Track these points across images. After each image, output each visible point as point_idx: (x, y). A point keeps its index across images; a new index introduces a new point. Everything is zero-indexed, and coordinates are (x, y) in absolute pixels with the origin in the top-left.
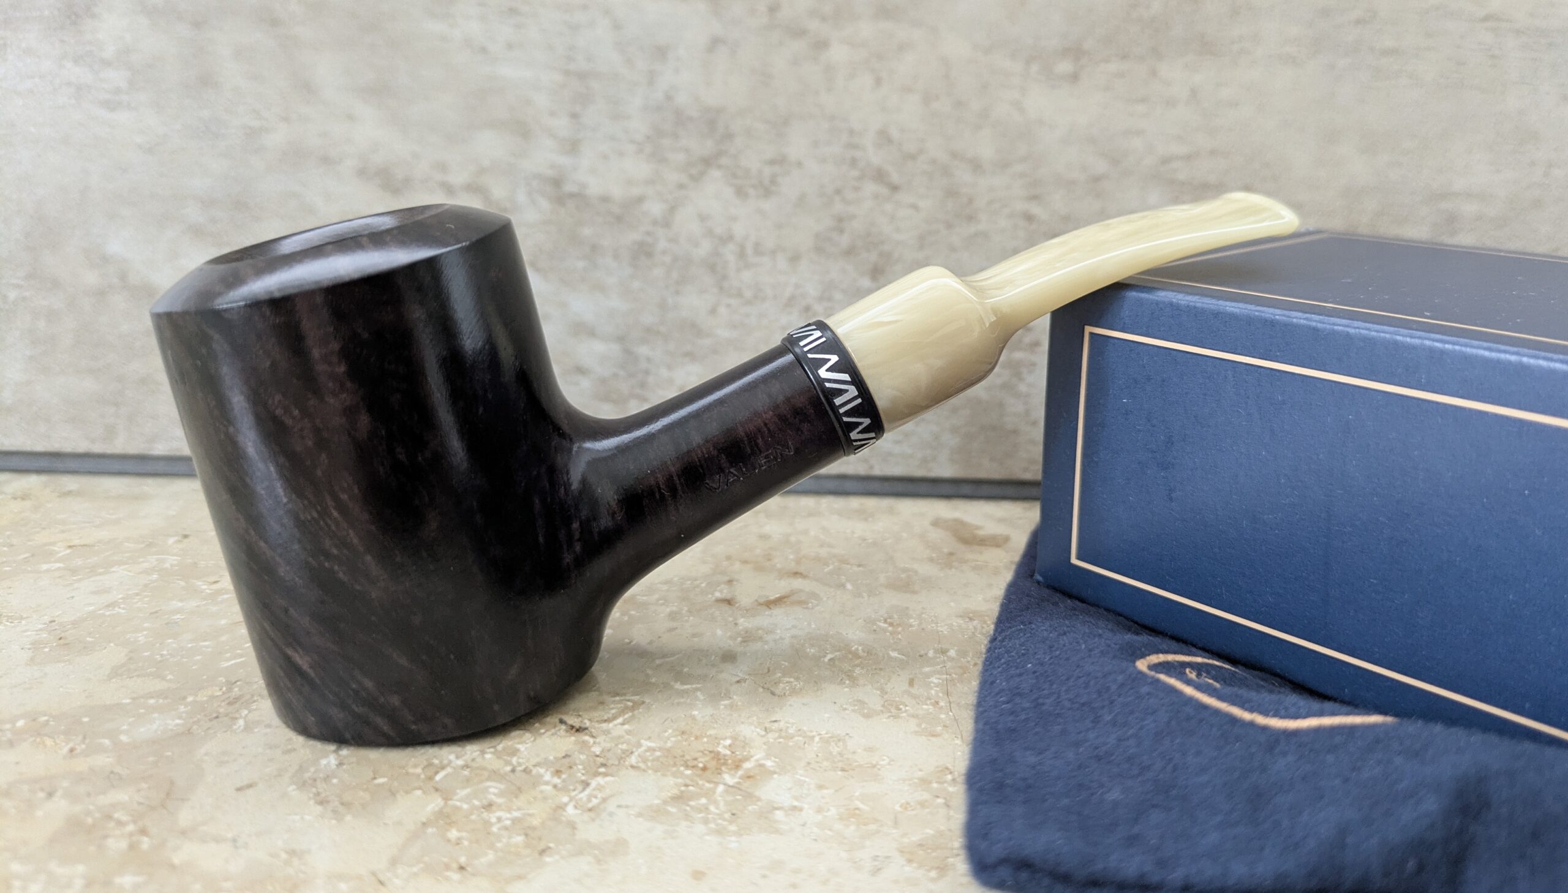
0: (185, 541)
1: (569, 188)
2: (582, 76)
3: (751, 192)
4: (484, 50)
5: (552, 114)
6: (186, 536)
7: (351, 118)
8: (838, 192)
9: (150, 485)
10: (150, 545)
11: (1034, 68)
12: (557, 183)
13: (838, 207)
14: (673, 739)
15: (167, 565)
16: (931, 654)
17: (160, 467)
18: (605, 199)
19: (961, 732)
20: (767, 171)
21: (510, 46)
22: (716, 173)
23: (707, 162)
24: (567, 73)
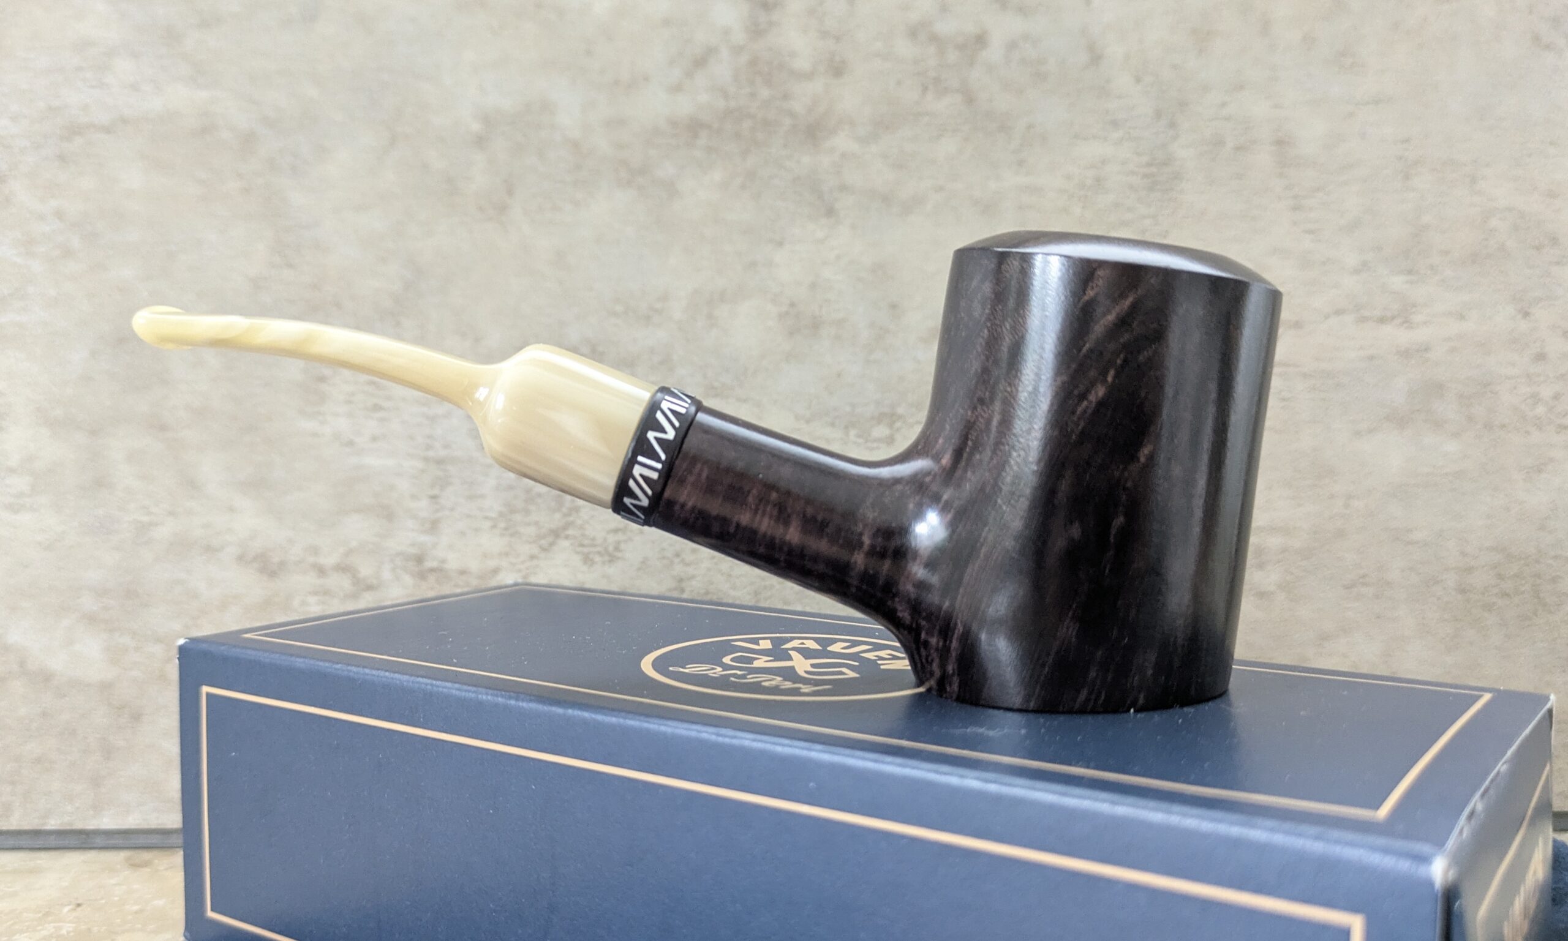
0: (80, 909)
1: (430, 564)
2: (440, 462)
3: (597, 559)
4: (351, 443)
5: (414, 497)
6: (79, 905)
7: (231, 509)
8: (677, 555)
9: (43, 859)
10: (47, 914)
11: (853, 433)
12: (419, 559)
13: (678, 569)
15: (64, 932)
17: (52, 841)
18: (463, 572)
20: (612, 539)
21: (374, 439)
22: (565, 543)
23: (556, 534)
24: (426, 459)
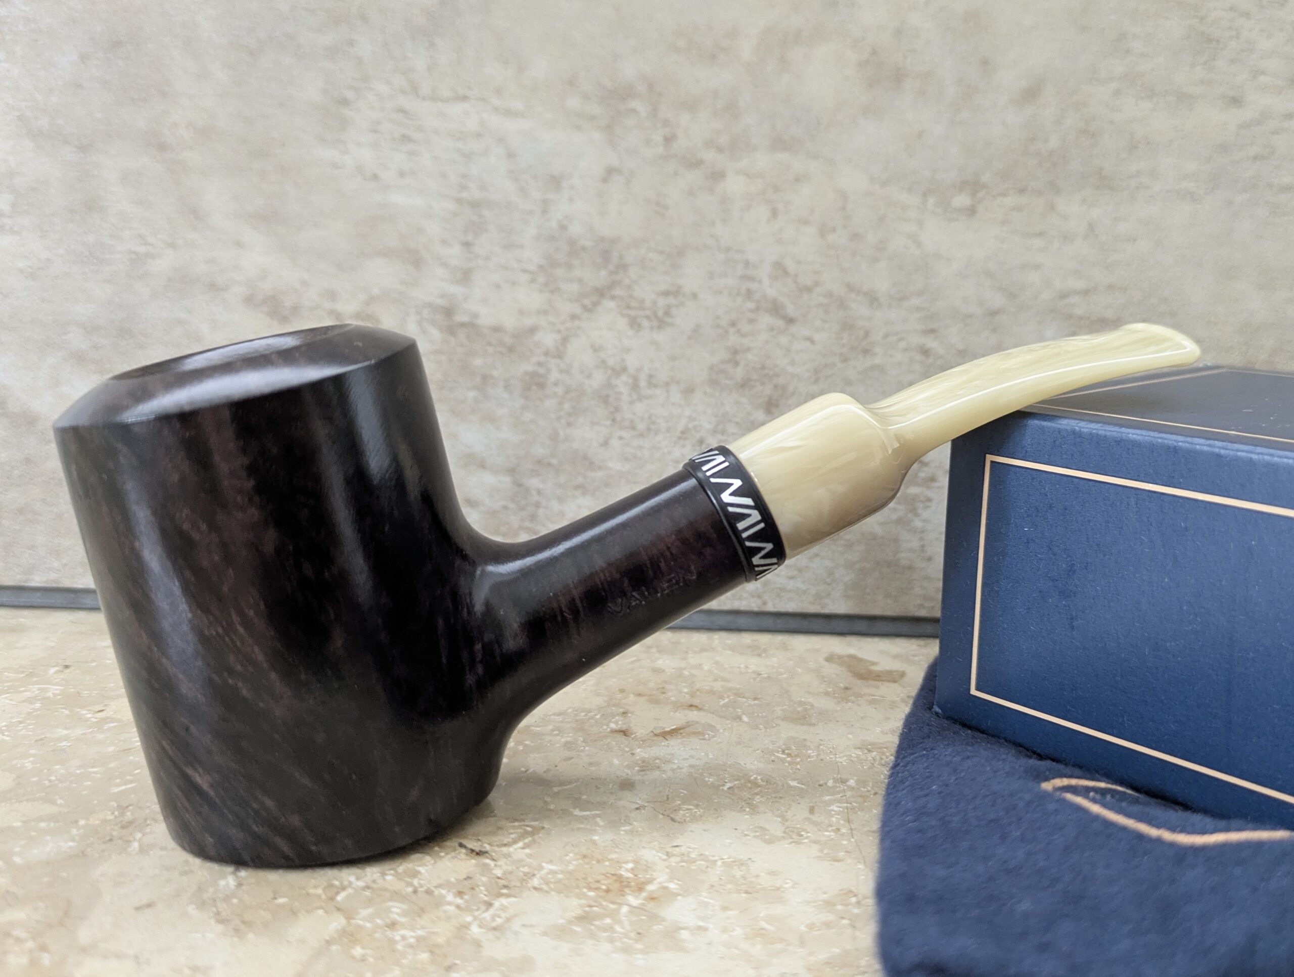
0: (68, 671)
1: (460, 318)
2: (475, 205)
3: (645, 323)
4: (375, 177)
5: (444, 242)
6: (67, 667)
7: (239, 244)
8: (733, 324)
9: (26, 617)
10: (31, 675)
11: (931, 201)
12: (448, 312)
13: (733, 339)
14: (574, 862)
15: (50, 694)
16: (830, 783)
17: (37, 598)
18: (497, 329)
19: (864, 857)
20: (662, 302)
21: (402, 174)
22: (611, 304)
23: (601, 293)
24: (459, 201)
